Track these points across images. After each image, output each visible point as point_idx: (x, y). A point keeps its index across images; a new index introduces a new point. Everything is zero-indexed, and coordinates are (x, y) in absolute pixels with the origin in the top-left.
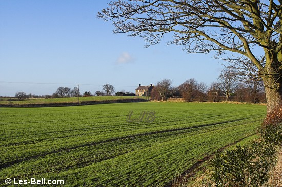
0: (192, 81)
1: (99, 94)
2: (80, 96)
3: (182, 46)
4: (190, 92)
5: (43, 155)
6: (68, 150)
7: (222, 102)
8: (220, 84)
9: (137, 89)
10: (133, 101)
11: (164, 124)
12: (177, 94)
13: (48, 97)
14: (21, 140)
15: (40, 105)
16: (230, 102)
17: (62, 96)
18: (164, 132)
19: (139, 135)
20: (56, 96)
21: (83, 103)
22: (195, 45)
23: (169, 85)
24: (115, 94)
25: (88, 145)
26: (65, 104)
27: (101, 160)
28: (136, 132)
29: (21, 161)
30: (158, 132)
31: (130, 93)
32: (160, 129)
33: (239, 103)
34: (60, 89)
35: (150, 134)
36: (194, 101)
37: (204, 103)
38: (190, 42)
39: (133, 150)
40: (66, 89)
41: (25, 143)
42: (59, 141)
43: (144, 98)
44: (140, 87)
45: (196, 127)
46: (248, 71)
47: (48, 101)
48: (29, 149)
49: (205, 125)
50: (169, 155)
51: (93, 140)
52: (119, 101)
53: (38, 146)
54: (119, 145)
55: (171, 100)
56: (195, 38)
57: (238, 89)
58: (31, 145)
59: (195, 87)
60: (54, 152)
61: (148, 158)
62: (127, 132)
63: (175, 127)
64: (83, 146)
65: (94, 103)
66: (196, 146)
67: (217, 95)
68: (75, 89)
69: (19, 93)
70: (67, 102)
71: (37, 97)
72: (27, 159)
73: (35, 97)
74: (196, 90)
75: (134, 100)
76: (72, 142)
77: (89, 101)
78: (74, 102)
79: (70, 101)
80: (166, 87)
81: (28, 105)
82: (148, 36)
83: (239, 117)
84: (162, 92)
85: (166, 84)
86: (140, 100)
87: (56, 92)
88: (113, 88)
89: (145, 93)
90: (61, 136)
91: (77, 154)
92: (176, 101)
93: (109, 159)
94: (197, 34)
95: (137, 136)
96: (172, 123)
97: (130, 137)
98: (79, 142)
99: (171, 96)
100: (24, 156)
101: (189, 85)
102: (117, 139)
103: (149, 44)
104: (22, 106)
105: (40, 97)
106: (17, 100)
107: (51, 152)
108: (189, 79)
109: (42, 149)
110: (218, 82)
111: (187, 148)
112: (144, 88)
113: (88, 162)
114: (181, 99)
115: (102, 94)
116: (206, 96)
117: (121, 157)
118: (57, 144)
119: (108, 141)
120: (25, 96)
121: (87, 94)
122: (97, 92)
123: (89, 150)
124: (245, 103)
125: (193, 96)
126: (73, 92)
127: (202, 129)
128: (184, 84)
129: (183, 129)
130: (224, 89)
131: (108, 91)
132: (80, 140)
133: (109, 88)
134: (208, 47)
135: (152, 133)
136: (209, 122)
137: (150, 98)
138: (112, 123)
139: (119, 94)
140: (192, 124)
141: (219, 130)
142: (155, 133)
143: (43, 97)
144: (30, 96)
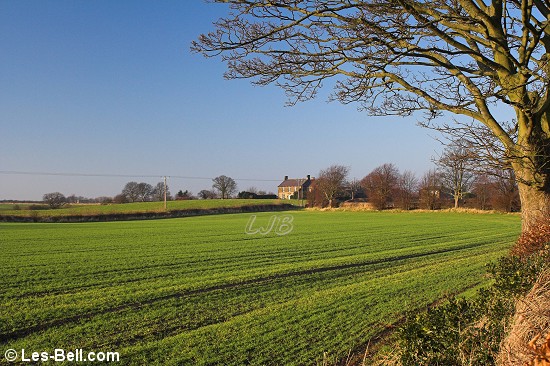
0: (388, 169)
1: (205, 195)
2: (169, 199)
3: (358, 104)
4: (384, 191)
5: (89, 314)
6: (136, 305)
7: (447, 210)
8: (442, 175)
9: (281, 186)
10: (272, 208)
11: (329, 254)
12: (358, 194)
13: (107, 201)
14: (48, 287)
15: (90, 217)
16: (461, 210)
17: (135, 200)
18: (325, 269)
19: (277, 275)
20: (122, 199)
21: (175, 214)
22: (384, 100)
23: (343, 177)
24: (237, 194)
25: (177, 295)
26: (139, 216)
27: (200, 325)
28: (272, 270)
29: (45, 328)
30: (315, 271)
31: (267, 193)
32: (319, 263)
33: (481, 211)
34: (130, 185)
35: (298, 273)
36: (391, 208)
37: (411, 211)
38: (374, 96)
39: (262, 306)
40: (142, 186)
41: (57, 292)
42: (121, 288)
43: (295, 203)
44: (287, 182)
45: (390, 260)
46: (485, 151)
47: (107, 210)
48: (63, 304)
49: (408, 257)
50: (332, 316)
51: (186, 286)
52: (246, 209)
53: (81, 299)
54: (238, 294)
55: (347, 206)
56: (382, 89)
57: (477, 185)
58: (67, 296)
59: (394, 180)
60: (111, 310)
61: (291, 321)
62: (255, 269)
63: (348, 259)
64: (167, 298)
65: (197, 212)
66: (387, 297)
67: (436, 196)
68: (161, 185)
69: (51, 195)
70: (144, 211)
71: (87, 201)
72: (58, 324)
73: (81, 201)
74: (396, 187)
75: (275, 206)
76: (146, 289)
77: (186, 209)
78: (157, 211)
79: (150, 210)
80: (335, 182)
81: (68, 218)
82: (291, 84)
83: (479, 240)
84: (329, 190)
85: (337, 175)
86: (286, 207)
87: (124, 191)
88: (233, 183)
89: (296, 193)
90: (126, 279)
91: (154, 314)
92: (357, 208)
93: (216, 322)
94: (387, 79)
95: (273, 278)
96: (344, 252)
97: (259, 280)
98: (161, 290)
99: (347, 198)
100: (53, 317)
101: (381, 177)
102: (234, 284)
103: (294, 99)
104: (56, 220)
105: (91, 201)
106: (47, 208)
107: (106, 310)
108: (382, 165)
109: (87, 304)
110: (437, 172)
111: (368, 301)
112: (293, 183)
113: (174, 329)
114: (366, 204)
115: (212, 196)
116: (415, 198)
117: (238, 319)
118: (117, 293)
119: (217, 287)
120: (63, 199)
121: (182, 196)
122: (203, 192)
123: (178, 306)
124: (492, 212)
125: (389, 200)
126: (155, 191)
127: (402, 264)
128: (372, 175)
129: (365, 264)
130: (451, 185)
131: (224, 190)
132: (162, 286)
133: (225, 184)
134: (409, 105)
135: (305, 272)
136: (417, 249)
137: (305, 202)
138: (227, 254)
139: (244, 195)
140: (383, 254)
141: (435, 267)
142: (309, 272)
143: (97, 201)
144: (73, 199)
